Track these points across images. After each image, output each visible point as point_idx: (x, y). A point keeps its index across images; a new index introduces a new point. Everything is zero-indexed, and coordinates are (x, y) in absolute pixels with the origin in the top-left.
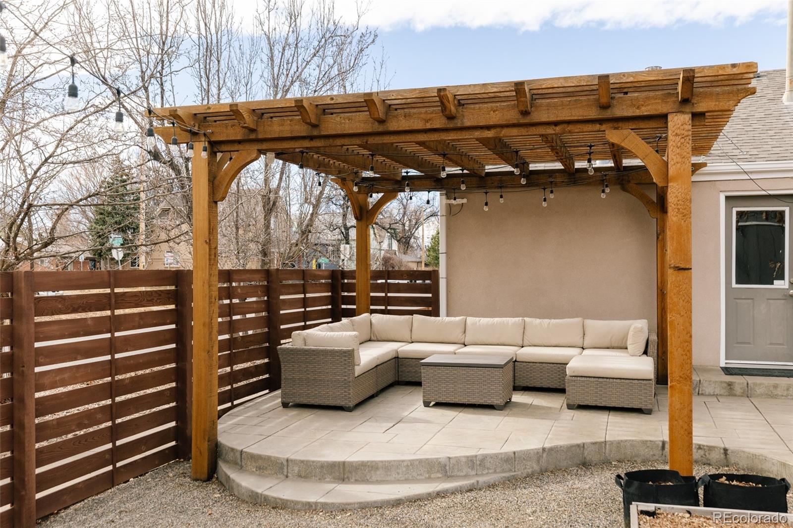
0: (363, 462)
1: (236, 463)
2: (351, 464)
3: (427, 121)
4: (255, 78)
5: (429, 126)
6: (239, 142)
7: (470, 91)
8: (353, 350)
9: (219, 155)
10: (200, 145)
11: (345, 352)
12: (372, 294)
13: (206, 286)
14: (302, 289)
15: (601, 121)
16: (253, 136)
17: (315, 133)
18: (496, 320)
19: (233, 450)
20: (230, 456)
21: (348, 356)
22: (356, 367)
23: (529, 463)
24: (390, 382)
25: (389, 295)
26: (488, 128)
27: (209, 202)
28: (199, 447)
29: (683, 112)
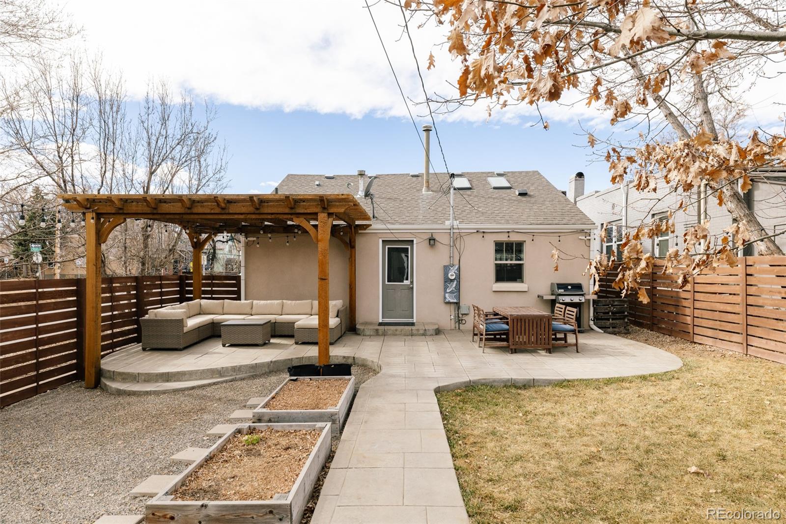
0: (178, 372)
1: (111, 378)
2: (172, 373)
3: (212, 209)
4: (139, 155)
5: (212, 212)
6: (114, 214)
7: (232, 197)
8: (183, 319)
9: (102, 220)
10: (90, 215)
11: (178, 320)
12: (203, 289)
13: (94, 288)
14: (159, 287)
15: (291, 214)
16: (121, 212)
17: (155, 212)
18: (268, 301)
19: (109, 371)
20: (108, 375)
21: (180, 323)
22: (185, 328)
23: (264, 368)
24: (208, 336)
25: (214, 289)
26: (242, 214)
27: (96, 244)
28: (89, 372)
29: (323, 212)
